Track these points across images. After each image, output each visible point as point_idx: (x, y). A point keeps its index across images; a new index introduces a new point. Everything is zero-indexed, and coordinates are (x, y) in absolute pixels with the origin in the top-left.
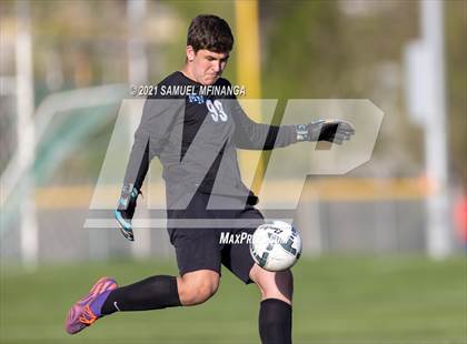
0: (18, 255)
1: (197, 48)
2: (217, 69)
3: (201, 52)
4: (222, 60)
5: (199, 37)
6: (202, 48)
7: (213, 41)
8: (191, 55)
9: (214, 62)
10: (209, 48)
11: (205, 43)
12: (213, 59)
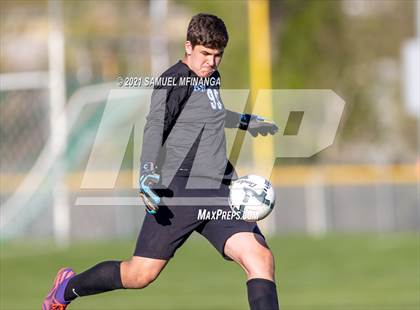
0: (51, 233)
1: (194, 43)
2: (212, 63)
3: (197, 47)
4: (216, 56)
5: (196, 34)
6: (199, 44)
7: (209, 40)
8: (189, 50)
9: (209, 56)
10: (204, 44)
11: (201, 40)
12: (208, 54)
